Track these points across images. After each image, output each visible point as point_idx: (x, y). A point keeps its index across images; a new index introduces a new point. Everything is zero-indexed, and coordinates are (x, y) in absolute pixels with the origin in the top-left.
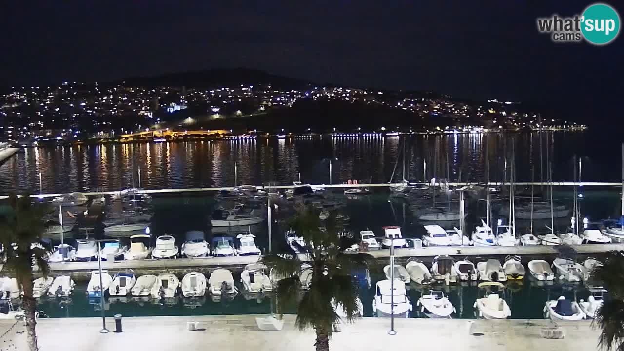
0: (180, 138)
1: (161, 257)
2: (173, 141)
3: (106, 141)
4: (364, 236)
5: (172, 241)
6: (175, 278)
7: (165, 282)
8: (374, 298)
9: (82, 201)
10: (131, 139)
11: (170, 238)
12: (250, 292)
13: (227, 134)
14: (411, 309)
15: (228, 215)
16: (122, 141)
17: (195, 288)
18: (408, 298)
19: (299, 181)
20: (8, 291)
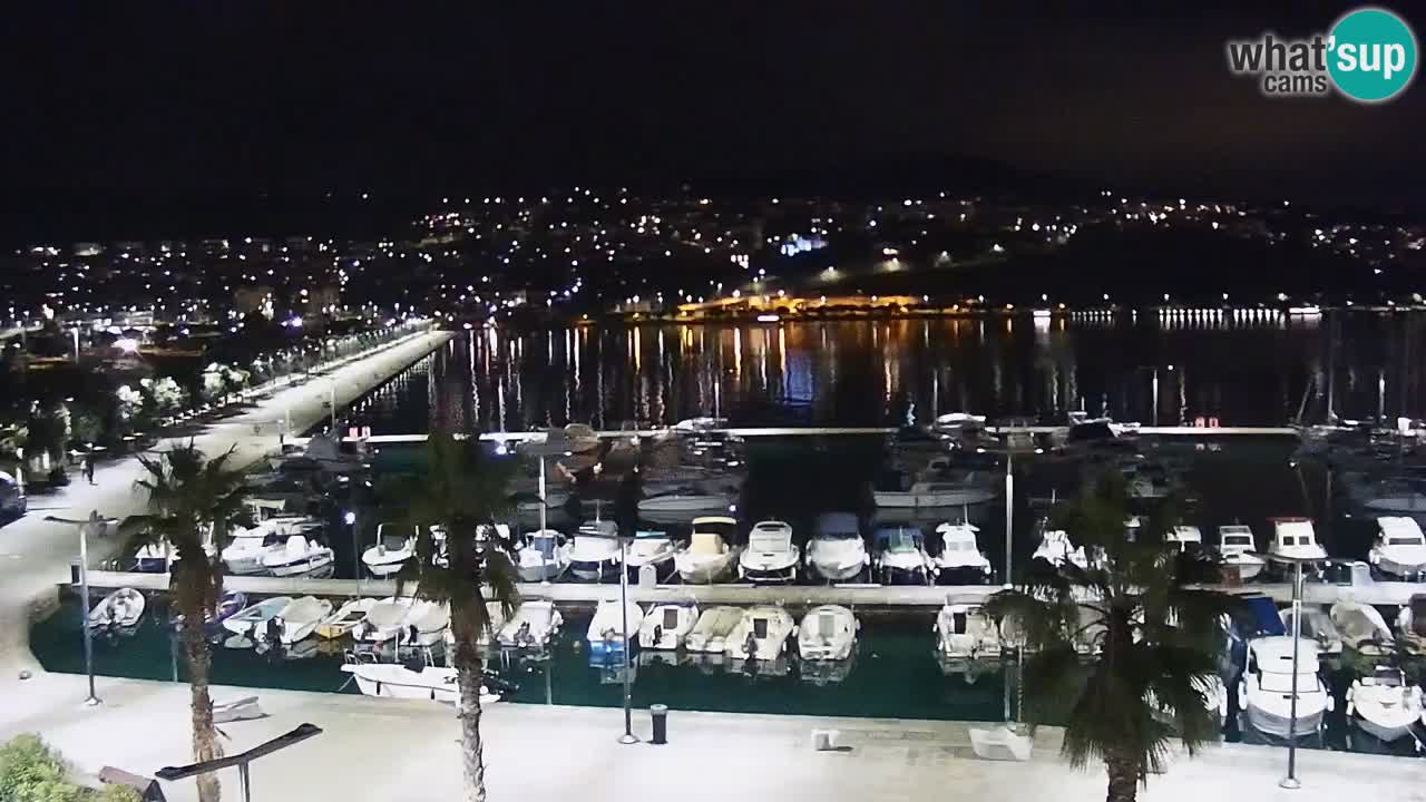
0: (810, 314)
1: (762, 568)
2: (796, 319)
3: (643, 318)
4: (1227, 538)
5: (785, 535)
6: (783, 616)
7: (761, 625)
8: (1242, 679)
9: (589, 443)
10: (700, 315)
11: (782, 526)
12: (949, 655)
13: (916, 306)
14: (1331, 708)
15: (914, 481)
16: (678, 318)
17: (829, 640)
18: (1324, 683)
19: (1080, 410)
20: (414, 630)
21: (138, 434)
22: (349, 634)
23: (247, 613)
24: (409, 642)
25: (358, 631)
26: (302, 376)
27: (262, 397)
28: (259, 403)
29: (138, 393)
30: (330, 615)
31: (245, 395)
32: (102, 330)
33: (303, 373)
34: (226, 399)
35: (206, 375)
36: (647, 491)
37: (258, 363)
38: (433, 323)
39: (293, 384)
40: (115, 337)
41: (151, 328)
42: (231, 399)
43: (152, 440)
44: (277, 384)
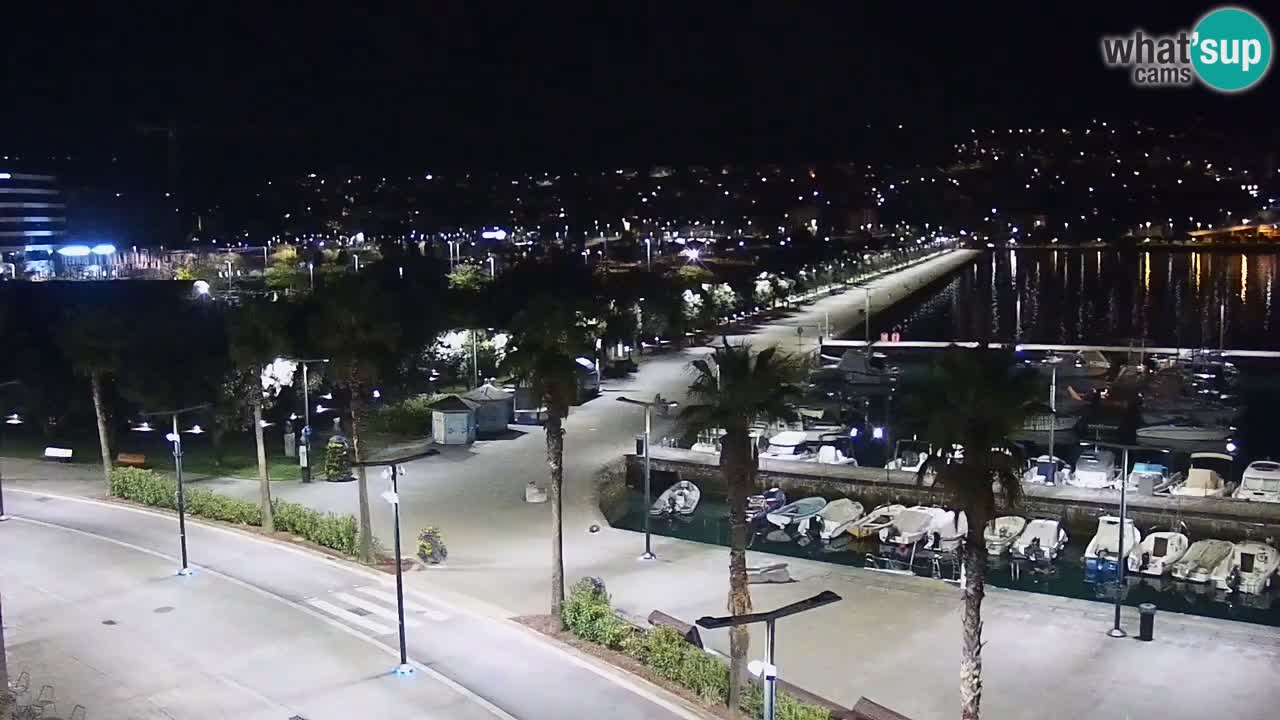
3: (1154, 243)
6: (1271, 553)
7: (1247, 559)
9: (1098, 369)
10: (1210, 240)
11: (1276, 467)
16: (1187, 244)
20: (937, 535)
21: (698, 331)
22: (875, 536)
23: (787, 509)
24: (933, 546)
25: (883, 534)
26: (840, 286)
27: (805, 303)
28: (804, 308)
29: (699, 296)
30: (862, 516)
31: (791, 301)
32: (670, 241)
33: (842, 283)
34: (774, 304)
35: (757, 282)
36: (1147, 418)
37: (802, 273)
38: (960, 241)
39: (833, 293)
40: (681, 247)
41: (711, 240)
42: (778, 304)
43: (710, 337)
44: (820, 292)
